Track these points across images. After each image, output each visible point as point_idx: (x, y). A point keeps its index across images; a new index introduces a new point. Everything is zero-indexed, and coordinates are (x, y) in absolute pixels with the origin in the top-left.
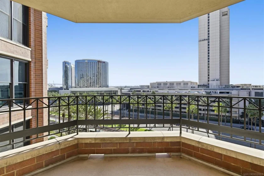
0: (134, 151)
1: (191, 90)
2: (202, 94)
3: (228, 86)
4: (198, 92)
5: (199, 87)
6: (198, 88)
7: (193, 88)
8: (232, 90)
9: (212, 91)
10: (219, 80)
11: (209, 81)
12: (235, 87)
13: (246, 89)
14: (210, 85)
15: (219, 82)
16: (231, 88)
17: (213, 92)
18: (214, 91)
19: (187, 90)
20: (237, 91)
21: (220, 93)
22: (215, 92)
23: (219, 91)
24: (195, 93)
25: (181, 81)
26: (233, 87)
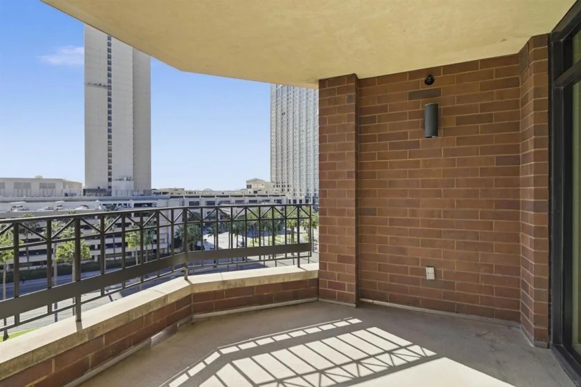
0: (99, 360)
1: (66, 201)
2: (97, 210)
3: (149, 193)
4: (85, 206)
5: (87, 193)
6: (84, 195)
7: (69, 197)
8: (157, 199)
9: (117, 202)
10: (132, 179)
11: (110, 180)
12: (160, 193)
13: (177, 197)
14: (113, 189)
15: (132, 183)
16: (154, 195)
17: (120, 204)
18: (123, 202)
19: (54, 201)
20: (165, 201)
21: (136, 205)
22: (126, 204)
23: (132, 203)
24: (78, 209)
25: (33, 177)
26: (157, 194)
